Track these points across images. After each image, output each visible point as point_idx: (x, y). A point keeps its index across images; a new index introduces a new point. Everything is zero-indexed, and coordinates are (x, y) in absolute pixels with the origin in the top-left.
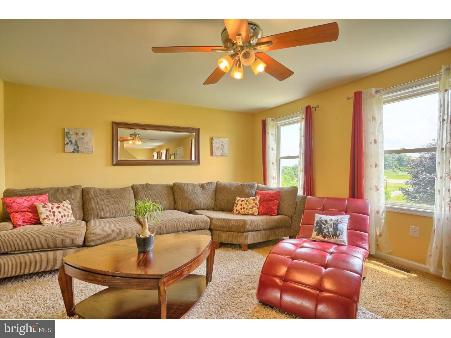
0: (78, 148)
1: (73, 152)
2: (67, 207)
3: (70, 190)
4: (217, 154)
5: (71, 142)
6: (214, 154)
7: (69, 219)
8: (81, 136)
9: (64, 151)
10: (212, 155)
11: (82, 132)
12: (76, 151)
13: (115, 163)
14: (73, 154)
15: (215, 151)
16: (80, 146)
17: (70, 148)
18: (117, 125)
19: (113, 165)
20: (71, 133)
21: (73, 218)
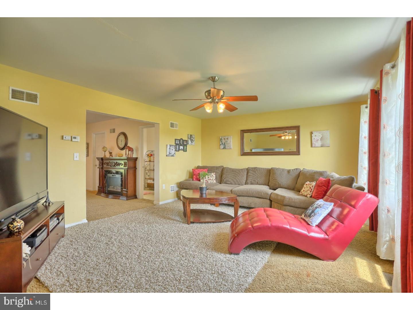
0: (225, 146)
1: (223, 149)
2: (212, 176)
3: (217, 168)
4: (317, 145)
5: (222, 143)
6: (313, 145)
7: (212, 181)
8: (227, 140)
9: (220, 149)
10: (312, 146)
11: (227, 138)
12: (224, 148)
13: (242, 154)
14: (223, 150)
15: (315, 143)
16: (226, 145)
17: (222, 147)
18: (243, 132)
19: (241, 155)
20: (222, 139)
21: (215, 181)
